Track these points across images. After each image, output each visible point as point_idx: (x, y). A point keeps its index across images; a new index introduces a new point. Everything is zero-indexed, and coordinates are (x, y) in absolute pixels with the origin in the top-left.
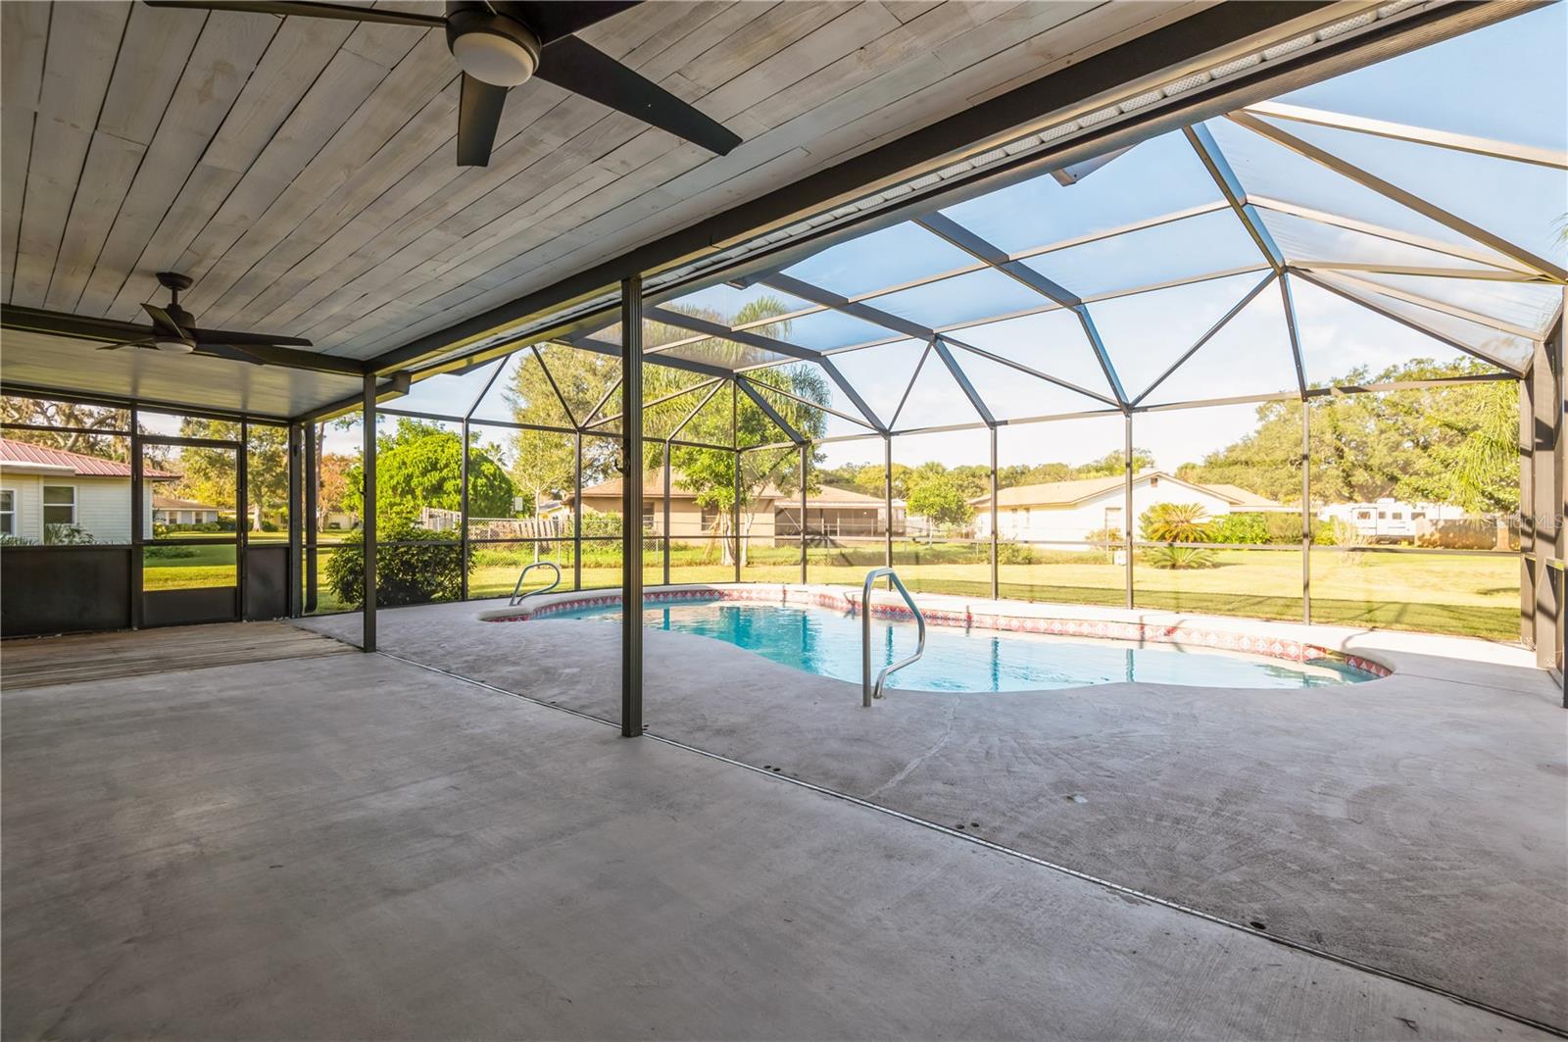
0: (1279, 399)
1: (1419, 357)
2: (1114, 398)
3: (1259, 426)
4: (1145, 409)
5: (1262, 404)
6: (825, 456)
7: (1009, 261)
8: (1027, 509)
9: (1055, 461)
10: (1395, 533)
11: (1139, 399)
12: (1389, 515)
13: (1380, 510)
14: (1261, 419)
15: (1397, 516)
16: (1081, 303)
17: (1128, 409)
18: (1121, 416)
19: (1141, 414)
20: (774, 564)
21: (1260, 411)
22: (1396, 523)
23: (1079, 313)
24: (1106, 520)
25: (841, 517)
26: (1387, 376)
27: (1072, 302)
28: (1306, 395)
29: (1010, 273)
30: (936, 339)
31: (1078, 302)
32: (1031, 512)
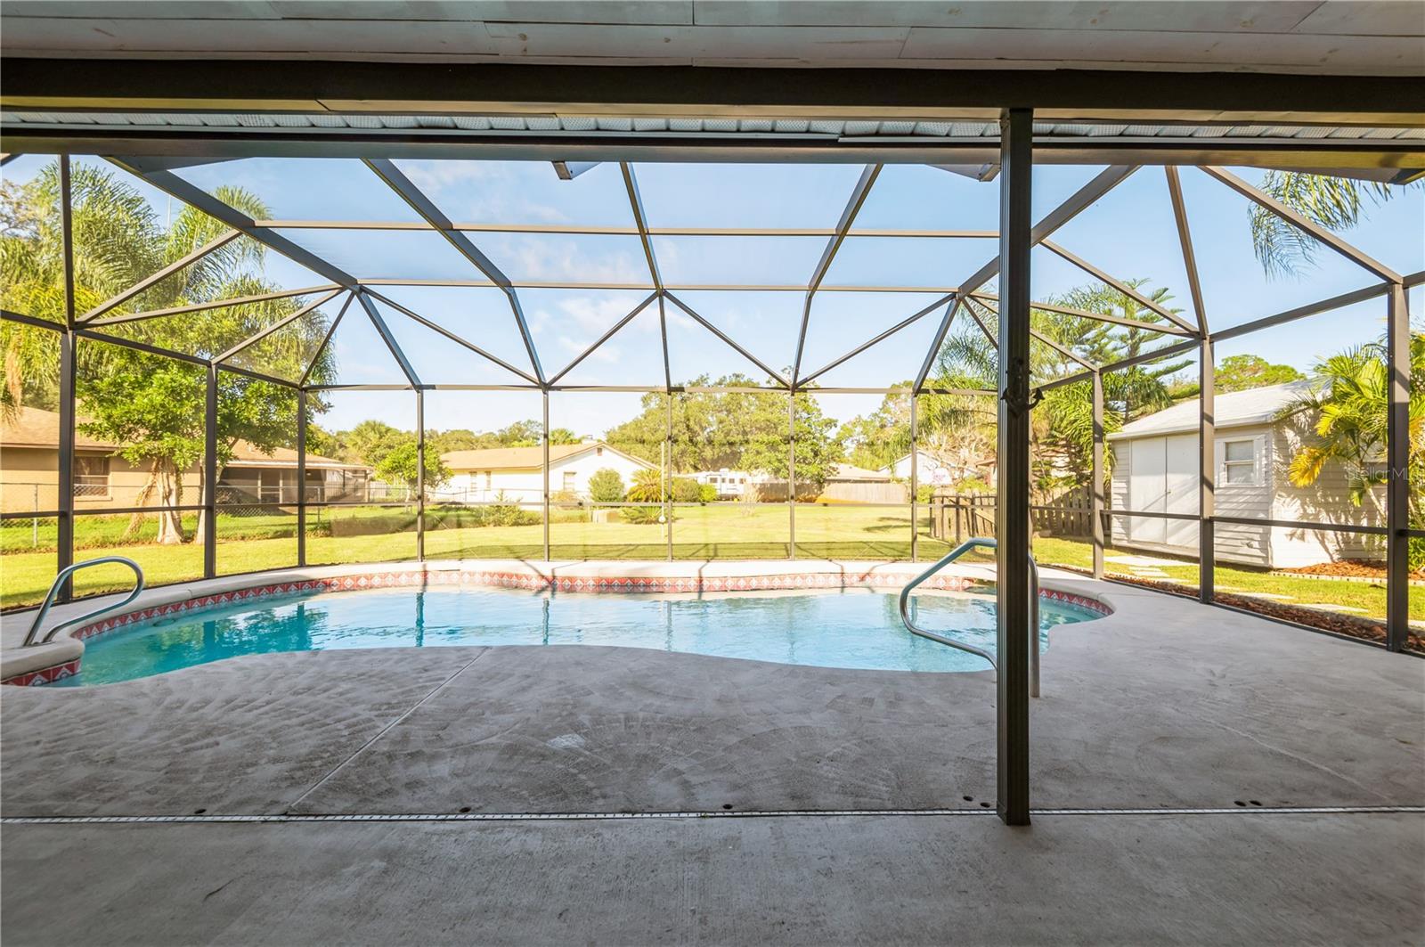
0: (653, 391)
1: (737, 373)
2: (535, 377)
3: (643, 411)
4: (559, 388)
5: (645, 394)
6: (330, 406)
7: (452, 229)
8: (488, 472)
9: (462, 428)
10: (731, 492)
11: (555, 380)
12: (727, 481)
13: (723, 477)
14: (645, 406)
15: (732, 481)
16: (511, 286)
17: (546, 387)
18: (540, 392)
19: (556, 392)
20: (243, 538)
21: (644, 400)
22: (731, 485)
23: (509, 295)
24: (564, 483)
25: (283, 479)
26: (720, 384)
27: (504, 284)
28: (671, 390)
29: (454, 242)
30: (361, 291)
31: (510, 285)
32: (493, 476)
